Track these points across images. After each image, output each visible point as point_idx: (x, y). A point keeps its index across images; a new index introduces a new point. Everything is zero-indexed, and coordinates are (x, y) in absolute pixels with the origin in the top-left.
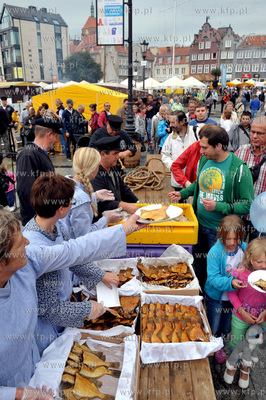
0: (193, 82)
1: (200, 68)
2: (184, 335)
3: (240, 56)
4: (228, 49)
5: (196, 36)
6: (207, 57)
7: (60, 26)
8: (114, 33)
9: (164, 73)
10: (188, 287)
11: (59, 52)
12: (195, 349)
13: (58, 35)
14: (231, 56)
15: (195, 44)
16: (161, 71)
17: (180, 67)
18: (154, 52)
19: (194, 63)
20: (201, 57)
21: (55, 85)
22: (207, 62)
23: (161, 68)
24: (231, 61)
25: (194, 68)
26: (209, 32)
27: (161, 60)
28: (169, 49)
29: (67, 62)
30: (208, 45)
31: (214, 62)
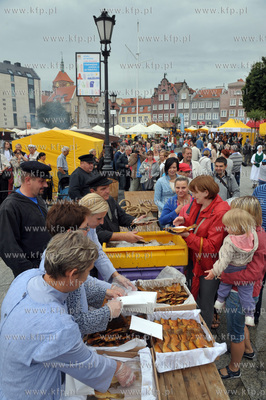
0: (155, 129)
1: (160, 116)
2: (190, 344)
3: (195, 106)
4: (184, 100)
5: (156, 89)
6: (167, 107)
7: (33, 79)
8: (92, 85)
9: (129, 121)
10: (185, 303)
11: (32, 101)
12: (203, 355)
13: (31, 87)
14: (187, 106)
15: (155, 96)
16: (126, 119)
17: (143, 115)
18: (119, 102)
19: (155, 112)
20: (161, 108)
21: (29, 132)
22: (166, 111)
23: (126, 116)
24: (187, 110)
25: (155, 116)
26: (167, 86)
27: (125, 110)
28: (133, 100)
29: (39, 111)
30: (167, 97)
31: (173, 111)
